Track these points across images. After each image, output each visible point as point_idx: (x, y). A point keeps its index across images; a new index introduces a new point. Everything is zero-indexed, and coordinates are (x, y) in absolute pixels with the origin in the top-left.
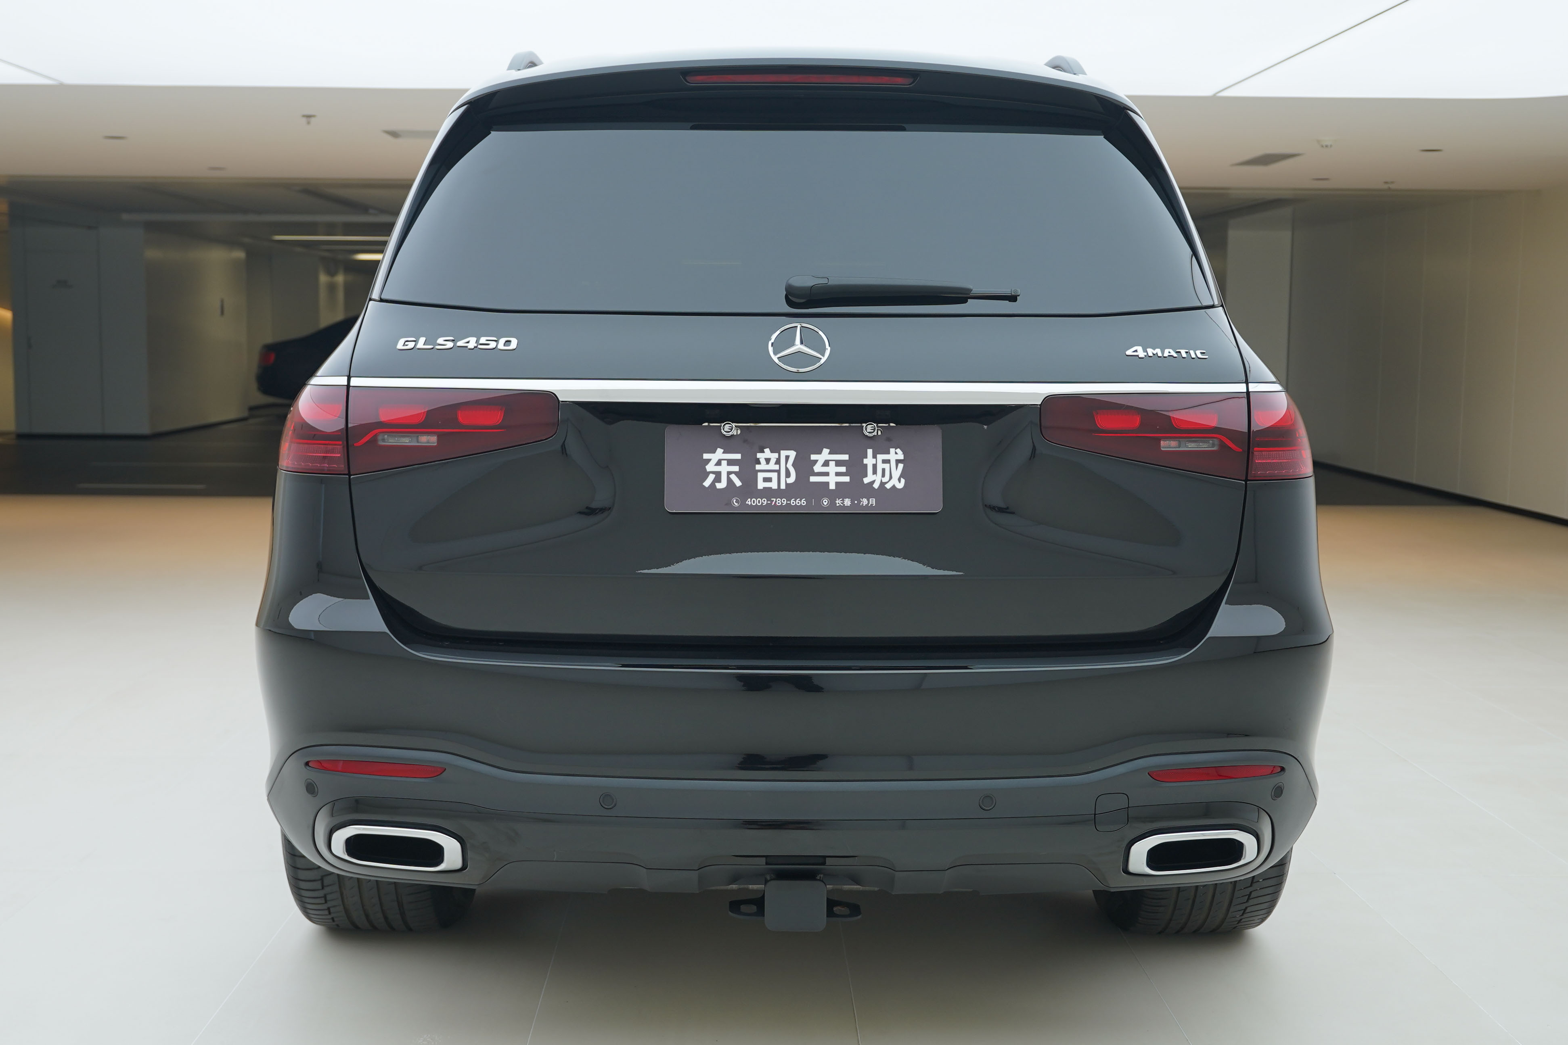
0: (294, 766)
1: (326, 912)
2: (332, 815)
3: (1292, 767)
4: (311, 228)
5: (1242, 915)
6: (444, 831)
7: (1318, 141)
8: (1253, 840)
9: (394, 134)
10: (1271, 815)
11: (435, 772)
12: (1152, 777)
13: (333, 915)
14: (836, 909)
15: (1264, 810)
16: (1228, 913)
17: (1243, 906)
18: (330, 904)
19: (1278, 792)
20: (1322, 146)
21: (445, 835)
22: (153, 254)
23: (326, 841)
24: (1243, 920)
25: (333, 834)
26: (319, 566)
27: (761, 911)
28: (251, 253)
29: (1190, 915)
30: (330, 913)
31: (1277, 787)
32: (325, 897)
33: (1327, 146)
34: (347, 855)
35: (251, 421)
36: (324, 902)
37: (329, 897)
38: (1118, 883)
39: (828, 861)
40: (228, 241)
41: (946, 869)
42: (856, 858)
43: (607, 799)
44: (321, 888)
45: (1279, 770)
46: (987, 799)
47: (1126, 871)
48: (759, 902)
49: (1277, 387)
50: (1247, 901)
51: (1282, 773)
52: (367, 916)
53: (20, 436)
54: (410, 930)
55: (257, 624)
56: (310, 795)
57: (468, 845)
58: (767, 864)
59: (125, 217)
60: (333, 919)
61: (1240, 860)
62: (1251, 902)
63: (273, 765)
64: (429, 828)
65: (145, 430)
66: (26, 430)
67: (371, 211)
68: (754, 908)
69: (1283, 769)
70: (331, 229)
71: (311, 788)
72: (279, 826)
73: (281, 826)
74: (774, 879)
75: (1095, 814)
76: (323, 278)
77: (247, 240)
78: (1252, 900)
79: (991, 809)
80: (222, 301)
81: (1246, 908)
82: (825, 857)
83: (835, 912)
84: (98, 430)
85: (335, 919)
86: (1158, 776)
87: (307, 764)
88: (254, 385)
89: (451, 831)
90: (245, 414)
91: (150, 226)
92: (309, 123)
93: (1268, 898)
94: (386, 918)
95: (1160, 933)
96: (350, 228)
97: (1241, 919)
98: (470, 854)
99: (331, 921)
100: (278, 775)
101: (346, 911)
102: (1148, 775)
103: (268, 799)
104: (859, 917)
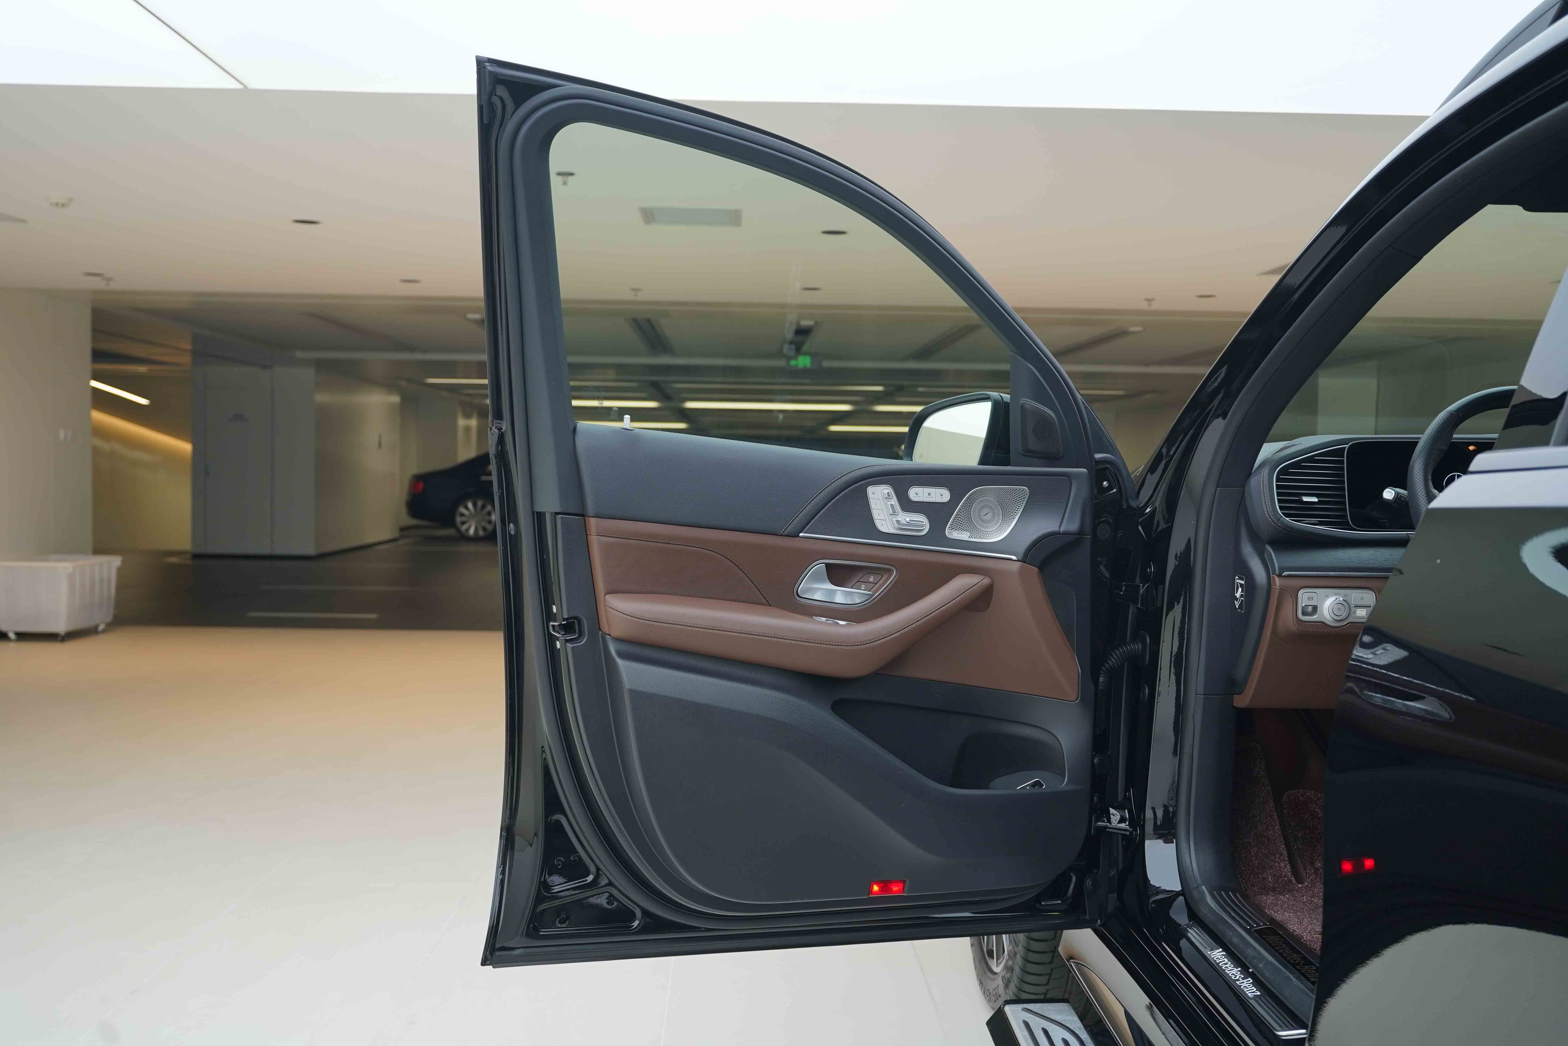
22: (321, 398)
28: (404, 399)
35: (402, 542)
40: (388, 384)
53: (196, 556)
59: (299, 354)
65: (311, 551)
66: (201, 550)
76: (461, 422)
77: (402, 387)
80: (380, 436)
84: (266, 551)
88: (404, 510)
90: (396, 534)
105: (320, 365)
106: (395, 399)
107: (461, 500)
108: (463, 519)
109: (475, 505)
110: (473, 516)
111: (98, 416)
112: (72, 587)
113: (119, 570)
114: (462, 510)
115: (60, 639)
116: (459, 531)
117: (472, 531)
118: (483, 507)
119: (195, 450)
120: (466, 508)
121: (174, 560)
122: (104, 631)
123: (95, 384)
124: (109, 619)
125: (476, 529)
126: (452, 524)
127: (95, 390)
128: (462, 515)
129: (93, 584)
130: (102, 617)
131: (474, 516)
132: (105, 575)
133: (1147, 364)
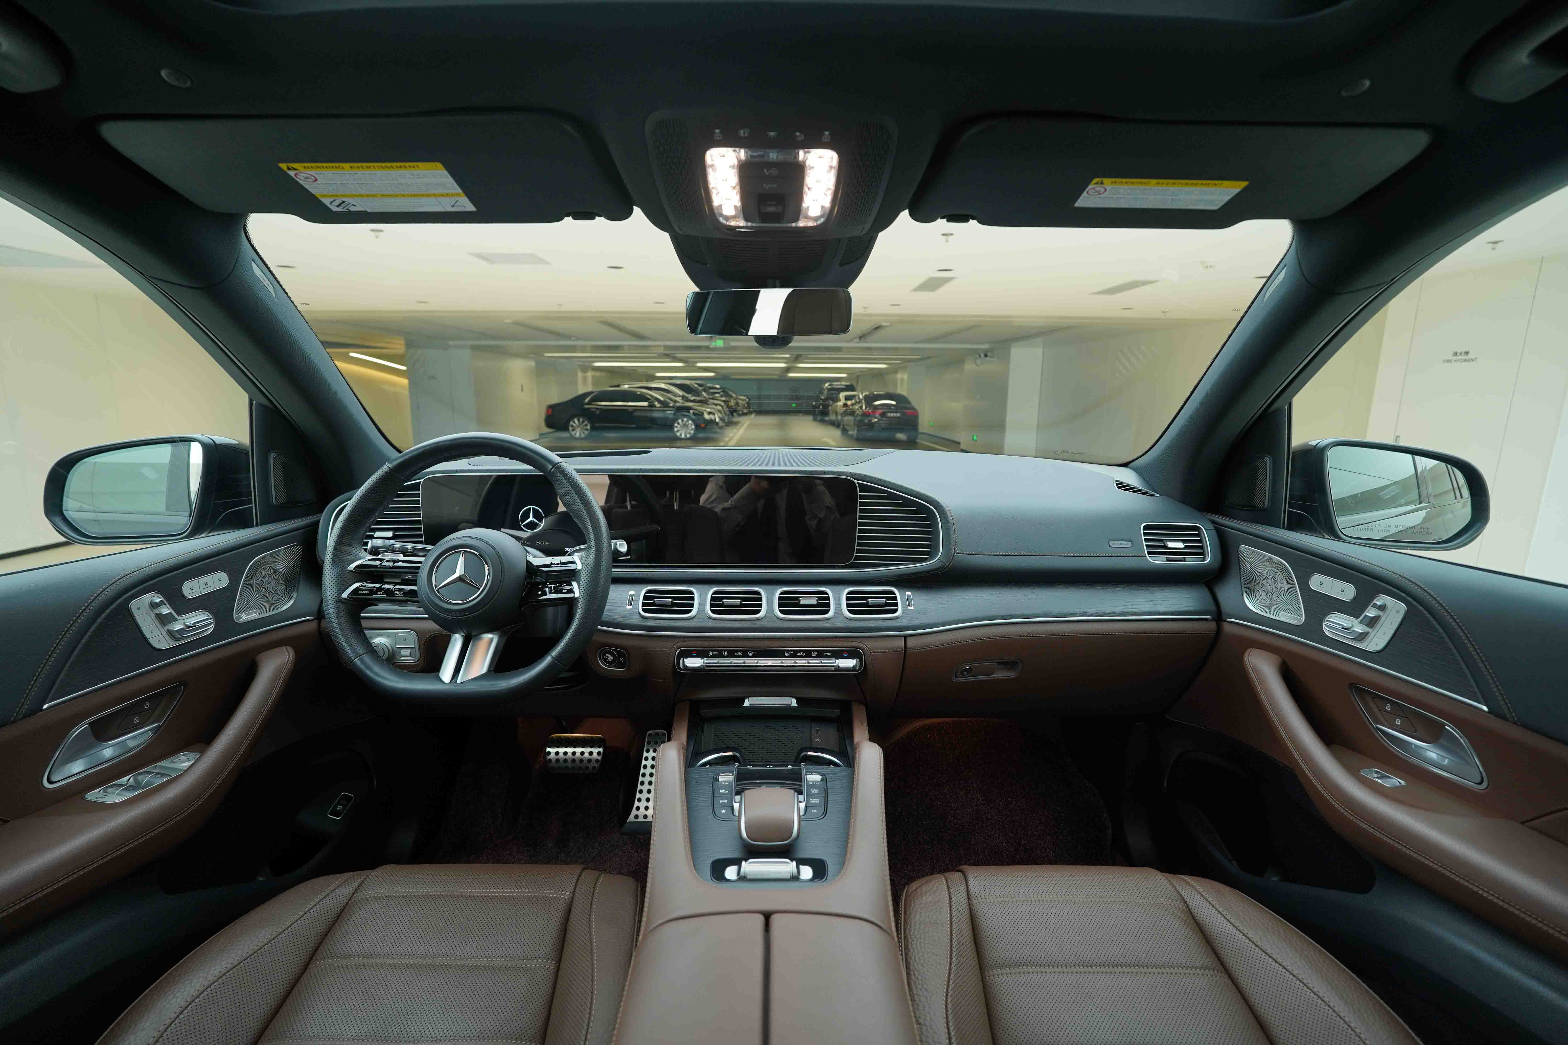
40: (526, 357)
77: (533, 356)
80: (522, 385)
88: (543, 424)
105: (474, 348)
106: (532, 363)
107: (572, 418)
108: (586, 428)
109: (579, 420)
110: (579, 426)
114: (572, 423)
116: (571, 434)
117: (578, 434)
118: (584, 421)
119: (410, 383)
120: (574, 422)
125: (580, 434)
126: (567, 431)
128: (572, 426)
133: (916, 343)
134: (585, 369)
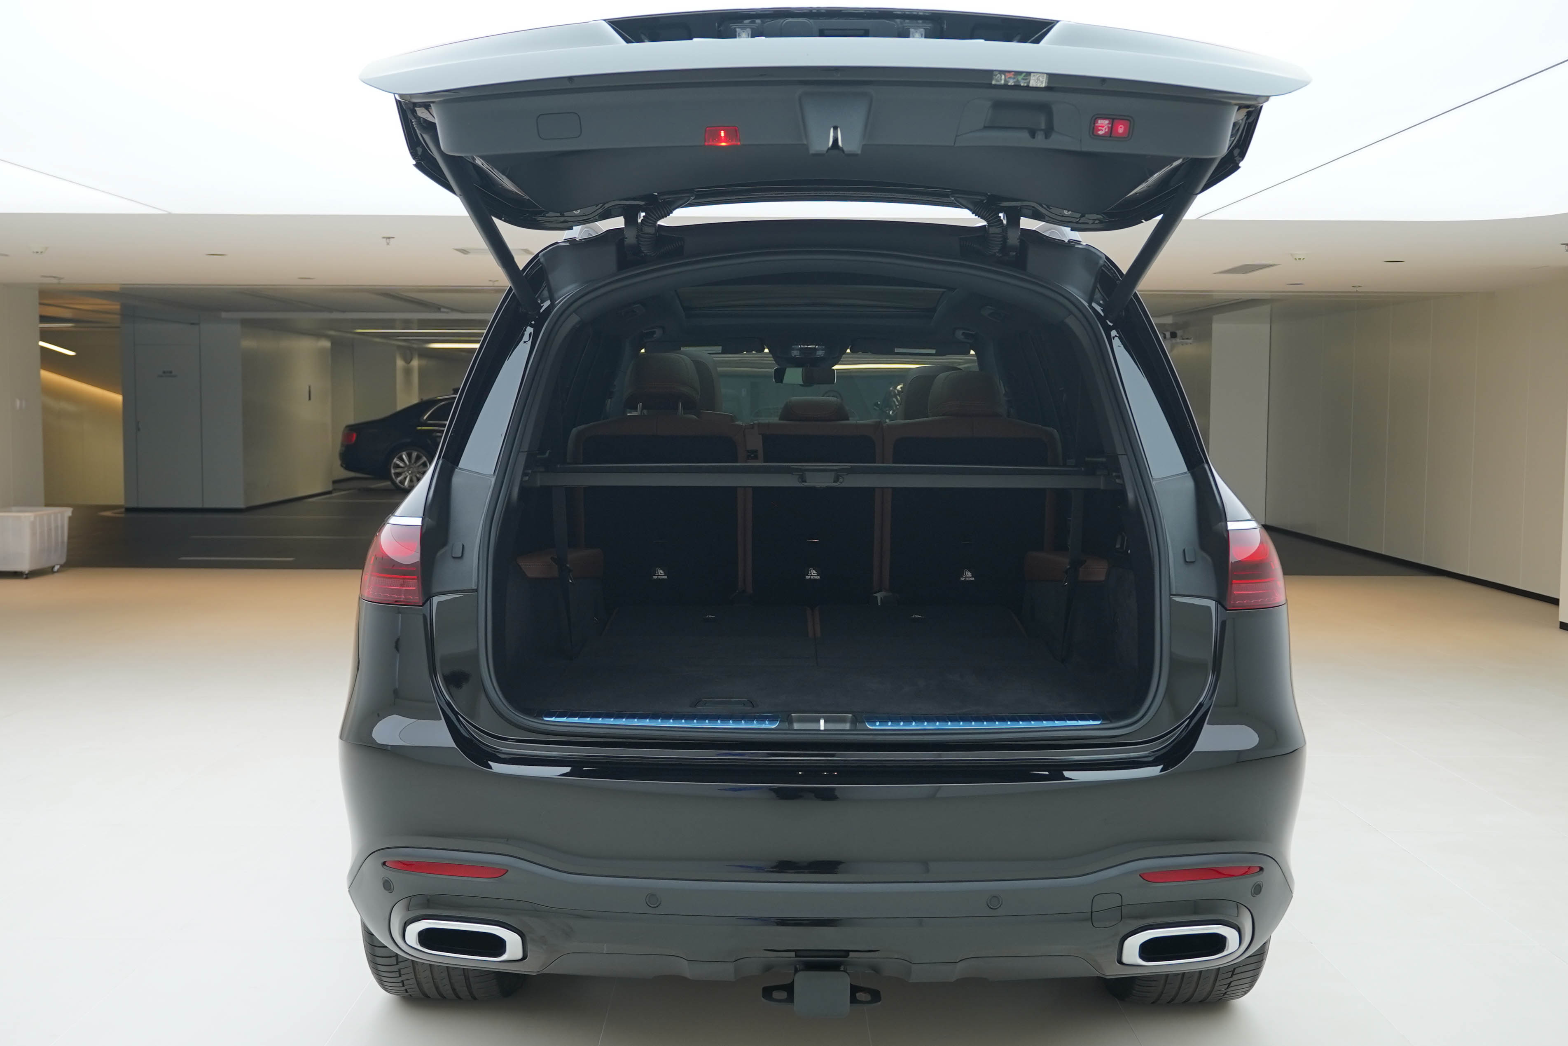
0: (373, 864)
1: (401, 985)
2: (408, 909)
3: (1269, 865)
4: (390, 323)
5: (1227, 988)
6: (506, 926)
7: (1292, 255)
8: (1235, 933)
9: (464, 251)
10: (1250, 909)
11: (500, 872)
12: (1143, 878)
13: (406, 987)
14: (860, 996)
15: (1246, 907)
16: (1214, 987)
17: (1228, 981)
18: (404, 977)
19: (1258, 889)
20: (1296, 259)
21: (506, 930)
22: (248, 343)
23: (401, 933)
24: (1227, 993)
25: (407, 927)
26: (396, 692)
27: (790, 998)
28: (335, 344)
29: (1180, 988)
30: (403, 986)
31: (1257, 886)
32: (399, 971)
33: (1300, 259)
34: (419, 946)
35: (335, 494)
36: (398, 976)
37: (402, 972)
38: (1113, 971)
39: (852, 954)
40: (316, 334)
41: (958, 961)
42: (877, 952)
43: (653, 899)
44: (396, 964)
45: (1258, 870)
46: (994, 901)
47: (1120, 962)
48: (789, 989)
49: (1253, 524)
50: (1231, 977)
51: (1261, 872)
52: (437, 988)
53: (128, 510)
54: (475, 999)
55: (341, 737)
56: (387, 892)
57: (528, 938)
58: (796, 956)
59: (224, 315)
60: (406, 990)
61: (1223, 951)
62: (1235, 977)
63: (354, 863)
64: (493, 923)
65: (241, 505)
66: (133, 505)
67: (442, 310)
68: (783, 995)
69: (1261, 869)
70: (407, 324)
71: (387, 885)
72: (359, 915)
73: (361, 915)
74: (803, 970)
75: (1092, 912)
76: (400, 363)
77: (332, 333)
78: (1235, 975)
79: (998, 908)
80: (310, 387)
81: (1231, 982)
82: (849, 951)
83: (858, 998)
84: (199, 505)
85: (408, 990)
86: (1147, 877)
87: (384, 864)
88: (338, 462)
89: (511, 925)
90: (330, 488)
91: (244, 322)
92: (388, 244)
93: (1250, 974)
94: (454, 990)
95: (1153, 1003)
96: (423, 324)
97: (1226, 992)
98: (529, 947)
99: (405, 992)
100: (358, 872)
101: (418, 984)
102: (1140, 877)
103: (349, 891)
104: (879, 1003)
106: (326, 344)
107: (395, 451)
108: (398, 470)
109: (409, 456)
111: (47, 375)
112: (34, 534)
113: (71, 519)
114: (396, 461)
115: (25, 576)
116: (394, 483)
117: (407, 483)
118: (418, 458)
119: (125, 401)
120: (401, 459)
121: (108, 514)
122: (58, 571)
123: (42, 344)
124: (63, 560)
125: (411, 481)
126: (386, 476)
127: (42, 348)
128: (398, 466)
129: (50, 530)
130: (58, 558)
131: (409, 467)
132: (59, 524)
134: (408, 353)
